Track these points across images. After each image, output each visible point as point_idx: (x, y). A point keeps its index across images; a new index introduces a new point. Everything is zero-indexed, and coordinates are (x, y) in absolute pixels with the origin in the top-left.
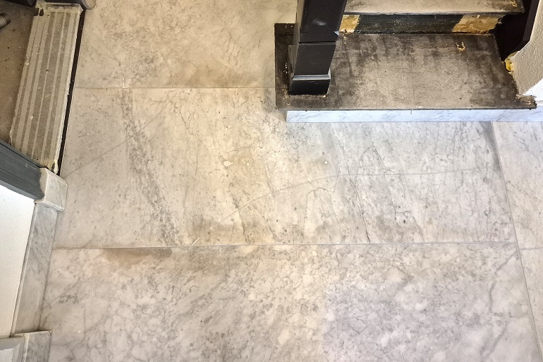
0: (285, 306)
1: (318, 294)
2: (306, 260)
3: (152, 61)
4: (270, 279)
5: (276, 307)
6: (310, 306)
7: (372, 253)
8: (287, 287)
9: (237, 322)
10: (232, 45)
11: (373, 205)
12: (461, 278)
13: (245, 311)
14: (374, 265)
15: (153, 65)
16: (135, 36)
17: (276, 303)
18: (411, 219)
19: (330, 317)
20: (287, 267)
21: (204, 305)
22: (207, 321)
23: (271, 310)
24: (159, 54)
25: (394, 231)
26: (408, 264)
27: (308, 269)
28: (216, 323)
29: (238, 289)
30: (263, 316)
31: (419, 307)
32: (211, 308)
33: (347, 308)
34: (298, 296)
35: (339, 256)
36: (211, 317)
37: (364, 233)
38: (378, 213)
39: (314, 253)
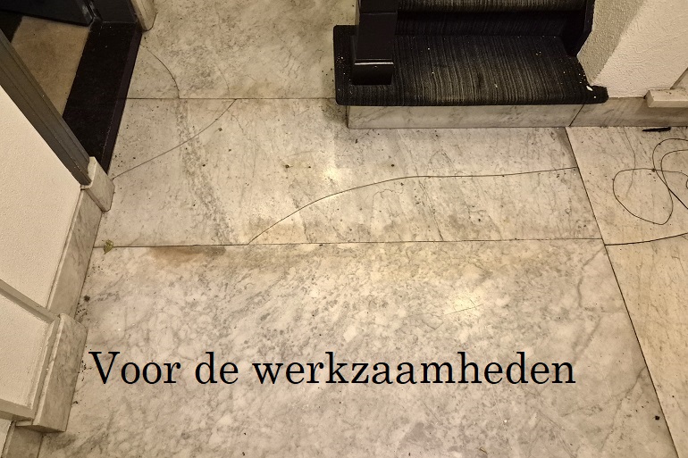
0: (352, 303)
1: (387, 290)
2: (373, 258)
3: (209, 75)
4: (334, 276)
5: (341, 303)
6: (379, 302)
7: (445, 250)
8: (352, 284)
9: (297, 319)
10: (292, 61)
11: (444, 205)
12: (544, 273)
13: (306, 308)
14: (449, 261)
15: (209, 79)
16: (191, 54)
17: (341, 300)
18: (487, 218)
19: (402, 313)
20: (352, 264)
21: (260, 301)
22: (264, 318)
23: (336, 306)
24: (216, 69)
25: (469, 229)
26: (485, 260)
27: (376, 265)
28: (274, 321)
29: (298, 286)
30: (326, 313)
31: (501, 302)
32: (268, 304)
33: (420, 305)
34: (366, 293)
35: (409, 253)
36: (268, 314)
37: (437, 231)
38: (450, 213)
39: (382, 251)
